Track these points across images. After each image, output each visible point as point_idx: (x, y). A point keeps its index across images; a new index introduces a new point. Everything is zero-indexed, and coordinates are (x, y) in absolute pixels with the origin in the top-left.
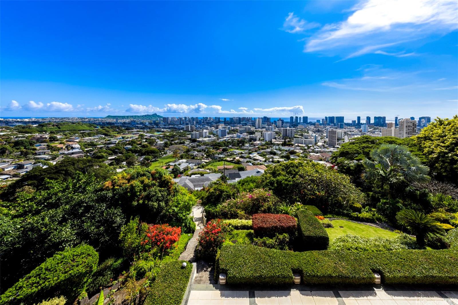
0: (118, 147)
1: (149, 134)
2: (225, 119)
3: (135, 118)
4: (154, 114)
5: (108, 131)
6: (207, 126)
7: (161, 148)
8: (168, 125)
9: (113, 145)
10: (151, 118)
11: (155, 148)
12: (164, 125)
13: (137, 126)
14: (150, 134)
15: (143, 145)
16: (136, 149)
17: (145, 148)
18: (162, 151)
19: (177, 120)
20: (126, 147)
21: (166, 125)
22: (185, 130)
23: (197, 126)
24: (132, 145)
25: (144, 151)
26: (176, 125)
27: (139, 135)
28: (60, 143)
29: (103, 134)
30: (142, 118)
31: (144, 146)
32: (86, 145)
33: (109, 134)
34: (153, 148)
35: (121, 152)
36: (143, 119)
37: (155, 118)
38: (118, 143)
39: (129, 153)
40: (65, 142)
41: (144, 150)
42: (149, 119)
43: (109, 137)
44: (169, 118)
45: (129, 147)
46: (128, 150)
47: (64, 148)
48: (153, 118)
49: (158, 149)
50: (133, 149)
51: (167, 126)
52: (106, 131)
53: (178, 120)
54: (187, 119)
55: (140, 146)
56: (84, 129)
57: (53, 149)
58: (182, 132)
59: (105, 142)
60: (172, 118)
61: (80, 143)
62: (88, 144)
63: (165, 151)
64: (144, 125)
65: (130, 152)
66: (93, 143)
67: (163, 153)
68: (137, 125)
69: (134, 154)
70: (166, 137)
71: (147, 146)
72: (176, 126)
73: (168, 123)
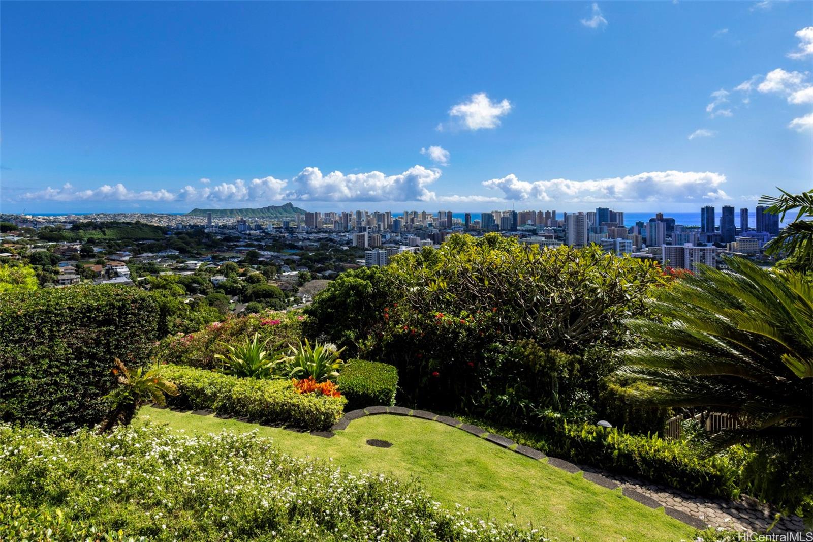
0: (198, 277)
1: (269, 253)
2: (467, 216)
3: (246, 216)
4: (287, 205)
5: (188, 244)
6: (415, 237)
7: (290, 287)
8: (316, 233)
9: (189, 273)
10: (279, 215)
11: (276, 285)
12: (307, 233)
13: (250, 235)
14: (272, 253)
15: (251, 277)
16: (235, 285)
17: (254, 285)
18: (292, 293)
19: (338, 219)
20: (214, 278)
21: (311, 233)
22: (354, 244)
23: (388, 236)
24: (226, 275)
25: (250, 291)
26: (335, 232)
27: (248, 254)
28: (98, 263)
29: (177, 249)
30: (262, 214)
31: (251, 280)
32: (140, 269)
33: (189, 249)
34: (273, 285)
35: (204, 290)
36: (263, 218)
37: (288, 215)
38: (200, 270)
39: (220, 292)
40: (106, 261)
41: (250, 288)
42: (275, 217)
43: (187, 254)
44: (320, 213)
45: (221, 278)
46: (218, 287)
47: (103, 272)
48: (285, 214)
49: (283, 290)
50: (228, 285)
51: (314, 235)
52: (184, 242)
53: (341, 218)
54: (364, 218)
55: (244, 278)
56: (145, 236)
57: (85, 274)
58: (346, 250)
59: (175, 266)
60: (327, 215)
61: (129, 265)
62: (144, 268)
63: (299, 295)
64: (264, 232)
65: (222, 291)
66: (153, 265)
67: (292, 299)
68: (248, 232)
69: (229, 296)
70: (304, 261)
71: (258, 281)
72: (334, 234)
73: (316, 227)
